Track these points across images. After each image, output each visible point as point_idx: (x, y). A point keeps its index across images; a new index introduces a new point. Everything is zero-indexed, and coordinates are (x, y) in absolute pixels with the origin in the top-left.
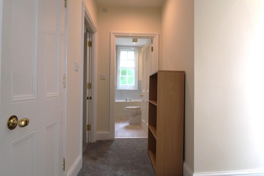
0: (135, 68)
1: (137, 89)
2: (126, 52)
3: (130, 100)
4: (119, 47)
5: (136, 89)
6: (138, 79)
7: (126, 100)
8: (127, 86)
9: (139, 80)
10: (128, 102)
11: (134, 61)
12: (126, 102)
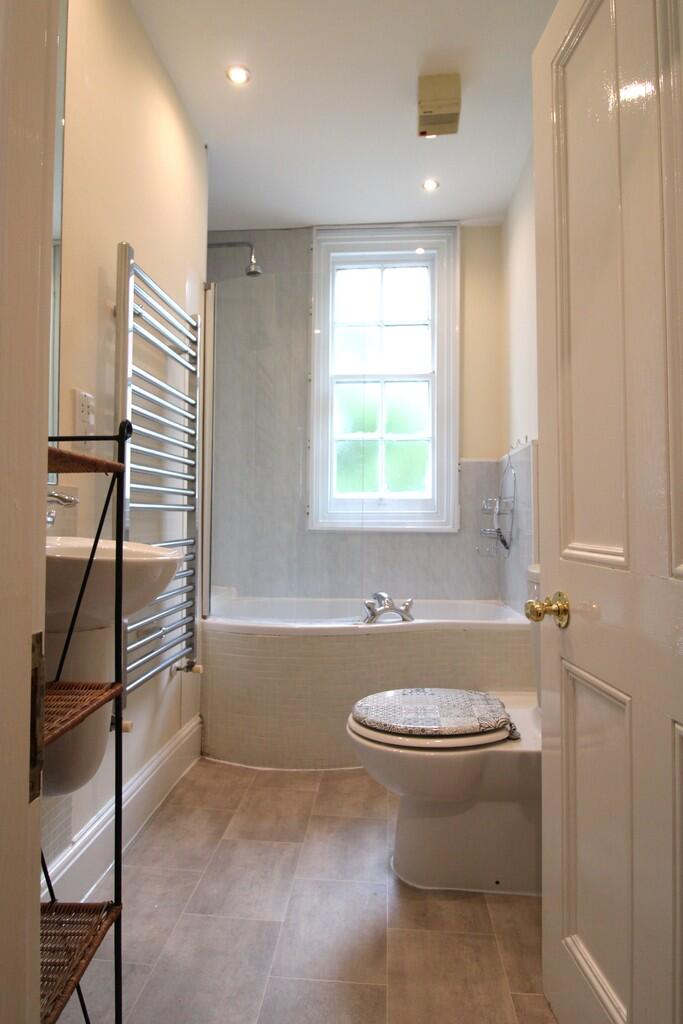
0: (435, 379)
1: (450, 528)
2: (372, 273)
3: (405, 615)
4: (322, 236)
5: (448, 523)
6: (461, 456)
7: (374, 616)
8: (380, 502)
9: (464, 460)
10: (389, 634)
11: (427, 331)
12: (368, 635)
